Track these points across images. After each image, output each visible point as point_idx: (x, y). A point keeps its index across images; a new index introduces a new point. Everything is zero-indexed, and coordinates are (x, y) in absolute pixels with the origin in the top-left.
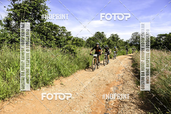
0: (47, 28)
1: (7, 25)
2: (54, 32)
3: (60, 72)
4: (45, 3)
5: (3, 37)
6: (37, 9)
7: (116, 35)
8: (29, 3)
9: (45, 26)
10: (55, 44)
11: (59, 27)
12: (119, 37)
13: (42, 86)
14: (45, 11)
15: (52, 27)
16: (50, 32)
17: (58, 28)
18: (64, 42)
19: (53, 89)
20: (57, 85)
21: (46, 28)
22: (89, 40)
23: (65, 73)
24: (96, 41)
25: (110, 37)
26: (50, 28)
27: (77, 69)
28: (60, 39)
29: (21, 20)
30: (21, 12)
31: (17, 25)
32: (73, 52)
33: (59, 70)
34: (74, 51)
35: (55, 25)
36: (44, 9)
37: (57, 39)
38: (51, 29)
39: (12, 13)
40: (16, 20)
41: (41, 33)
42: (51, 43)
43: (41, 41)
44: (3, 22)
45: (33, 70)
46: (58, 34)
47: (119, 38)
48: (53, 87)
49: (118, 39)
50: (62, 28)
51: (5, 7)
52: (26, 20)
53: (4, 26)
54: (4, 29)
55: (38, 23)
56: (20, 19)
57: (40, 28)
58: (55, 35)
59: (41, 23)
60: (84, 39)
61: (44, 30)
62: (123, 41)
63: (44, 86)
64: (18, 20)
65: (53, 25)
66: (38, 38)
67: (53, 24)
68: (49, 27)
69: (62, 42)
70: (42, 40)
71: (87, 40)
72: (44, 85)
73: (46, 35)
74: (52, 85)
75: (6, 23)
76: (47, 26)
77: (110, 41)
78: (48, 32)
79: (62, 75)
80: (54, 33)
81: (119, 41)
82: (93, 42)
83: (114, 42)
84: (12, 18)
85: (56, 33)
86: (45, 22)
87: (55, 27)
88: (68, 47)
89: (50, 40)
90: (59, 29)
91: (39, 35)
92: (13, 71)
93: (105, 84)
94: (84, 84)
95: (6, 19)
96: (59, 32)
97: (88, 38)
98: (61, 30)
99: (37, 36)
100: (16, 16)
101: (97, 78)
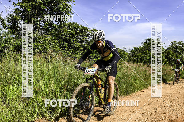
0: (69, 31)
1: (11, 26)
2: (80, 37)
5: (5, 43)
9: (68, 28)
11: (87, 29)
14: (67, 5)
15: (77, 31)
16: (74, 37)
21: (68, 32)
22: (134, 52)
24: (146, 52)
25: (169, 47)
26: (75, 31)
29: (33, 18)
30: (32, 6)
35: (81, 26)
36: (66, 2)
38: (76, 33)
39: (19, 9)
40: (24, 20)
41: (61, 38)
42: (76, 53)
43: (60, 50)
44: (6, 22)
45: (48, 89)
46: (87, 41)
50: (92, 32)
51: (10, 1)
52: (39, 19)
53: (9, 28)
54: (7, 32)
56: (31, 18)
57: (59, 31)
58: (81, 41)
61: (65, 34)
64: (28, 19)
65: (78, 27)
66: (56, 45)
67: (79, 25)
68: (73, 30)
70: (62, 49)
71: (131, 52)
73: (68, 42)
75: (11, 24)
76: (70, 29)
77: (169, 53)
78: (71, 37)
80: (80, 39)
82: (140, 54)
83: (176, 55)
84: (20, 15)
85: (84, 39)
87: (82, 30)
89: (75, 50)
90: (89, 33)
91: (58, 41)
93: (167, 119)
94: (130, 117)
95: (10, 18)
96: (88, 37)
97: (133, 49)
98: (91, 34)
99: (54, 42)
100: (25, 13)
101: (152, 109)
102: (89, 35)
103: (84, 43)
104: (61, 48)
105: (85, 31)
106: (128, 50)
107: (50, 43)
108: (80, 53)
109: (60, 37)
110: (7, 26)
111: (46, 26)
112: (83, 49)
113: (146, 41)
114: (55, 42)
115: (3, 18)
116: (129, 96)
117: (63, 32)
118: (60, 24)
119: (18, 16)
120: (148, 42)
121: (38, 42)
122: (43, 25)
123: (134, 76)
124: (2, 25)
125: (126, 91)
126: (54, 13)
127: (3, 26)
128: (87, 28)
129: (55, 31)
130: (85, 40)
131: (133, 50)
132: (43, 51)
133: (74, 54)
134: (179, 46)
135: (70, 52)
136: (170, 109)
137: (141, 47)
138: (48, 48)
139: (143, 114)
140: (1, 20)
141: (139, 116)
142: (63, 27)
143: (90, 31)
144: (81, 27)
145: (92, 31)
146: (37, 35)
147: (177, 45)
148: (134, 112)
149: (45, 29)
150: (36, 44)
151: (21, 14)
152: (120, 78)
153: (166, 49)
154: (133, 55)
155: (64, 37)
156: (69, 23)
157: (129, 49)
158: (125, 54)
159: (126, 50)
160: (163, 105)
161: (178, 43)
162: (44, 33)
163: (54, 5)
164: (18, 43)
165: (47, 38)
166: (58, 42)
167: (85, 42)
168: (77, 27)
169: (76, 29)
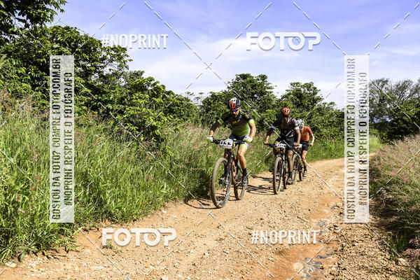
0: (56, 46)
2: (83, 63)
3: (101, 203)
7: (309, 86)
9: (52, 39)
10: (85, 108)
12: (318, 95)
13: (28, 252)
15: (77, 47)
17: (98, 49)
18: (121, 101)
19: (70, 264)
20: (88, 251)
21: (52, 48)
23: (120, 208)
25: (285, 93)
26: (70, 47)
27: (166, 197)
28: (105, 93)
32: (154, 134)
33: (99, 194)
34: (158, 132)
35: (86, 37)
37: (96, 91)
38: (73, 52)
41: (35, 64)
43: (31, 93)
46: (99, 72)
47: (319, 99)
48: (71, 255)
49: (315, 101)
50: (113, 52)
55: (23, 25)
57: (28, 46)
58: (87, 74)
59: (35, 28)
62: (335, 108)
63: (35, 254)
65: (79, 40)
66: (21, 80)
67: (82, 34)
68: (65, 46)
69: (111, 102)
70: (37, 91)
72: (38, 246)
74: (69, 247)
76: (59, 42)
79: (111, 215)
80: (84, 67)
81: (319, 110)
83: (301, 112)
86: (48, 25)
87: (88, 47)
88: (133, 116)
90: (104, 53)
93: (271, 249)
94: (192, 247)
96: (102, 65)
97: (209, 95)
98: (109, 56)
99: (17, 73)
101: (242, 228)
102: (104, 58)
103: (94, 78)
104: (34, 87)
105: (95, 50)
108: (81, 101)
109: (32, 59)
112: (89, 91)
113: (238, 79)
114: (20, 72)
120: (241, 81)
128: (99, 42)
129: (20, 45)
130: (95, 72)
131: (208, 99)
134: (306, 91)
136: (280, 227)
137: (225, 92)
139: (221, 239)
141: (213, 245)
143: (107, 49)
144: (86, 39)
145: (112, 49)
147: (302, 90)
148: (202, 236)
153: (280, 98)
155: (42, 60)
156: (55, 27)
157: (199, 96)
158: (189, 106)
159: (194, 97)
160: (266, 219)
161: (303, 86)
166: (27, 73)
167: (96, 75)
168: (76, 37)
169: (73, 43)
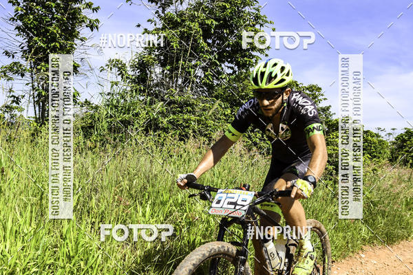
1: (138, 78)
4: (256, 6)
5: (124, 114)
6: (231, 25)
8: (207, 7)
11: (297, 85)
22: (404, 141)
29: (181, 62)
30: (182, 36)
31: (166, 77)
36: (254, 25)
40: (163, 65)
44: (128, 69)
51: (139, 26)
52: (193, 63)
53: (133, 81)
54: (129, 89)
56: (178, 60)
60: (382, 134)
61: (247, 95)
64: (171, 64)
71: (397, 139)
75: (137, 73)
84: (156, 56)
91: (232, 111)
92: (152, 216)
95: (137, 60)
100: (167, 51)
106: (390, 134)
107: (215, 115)
110: (131, 77)
111: (208, 79)
115: (124, 62)
116: (395, 247)
117: (242, 90)
118: (237, 73)
119: (153, 56)
121: (190, 112)
122: (203, 76)
123: (407, 201)
124: (120, 76)
125: (387, 234)
126: (227, 49)
127: (122, 77)
132: (199, 132)
133: (265, 140)
135: (256, 135)
138: (210, 127)
140: (120, 66)
142: (244, 80)
146: (189, 97)
149: (205, 84)
150: (186, 117)
151: (157, 53)
152: (372, 202)
154: (401, 147)
162: (203, 92)
163: (227, 33)
164: (150, 114)
165: (208, 105)
